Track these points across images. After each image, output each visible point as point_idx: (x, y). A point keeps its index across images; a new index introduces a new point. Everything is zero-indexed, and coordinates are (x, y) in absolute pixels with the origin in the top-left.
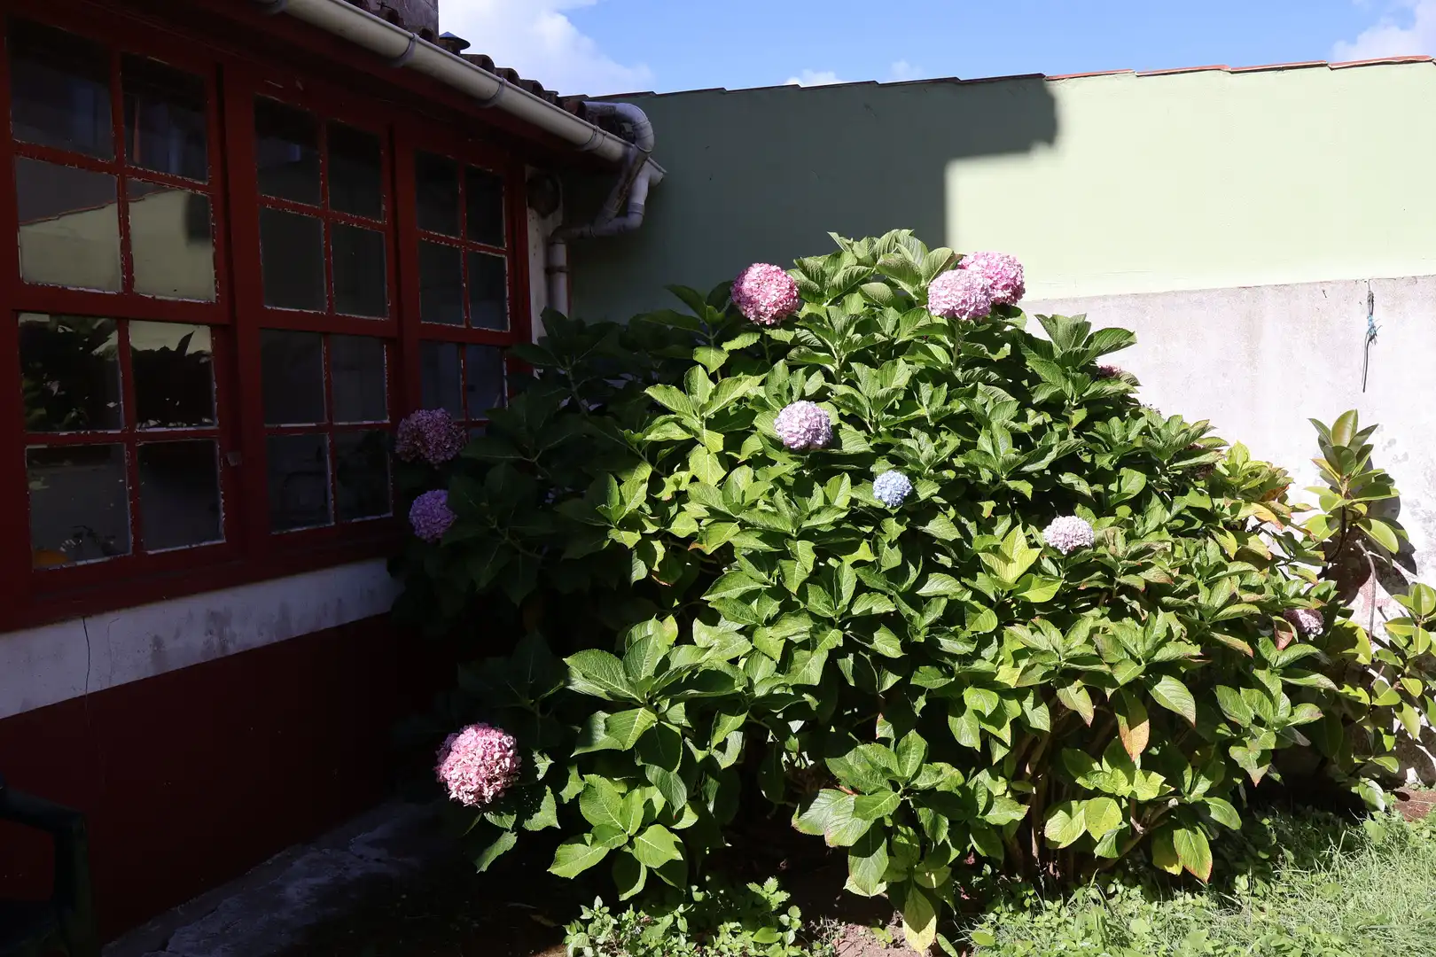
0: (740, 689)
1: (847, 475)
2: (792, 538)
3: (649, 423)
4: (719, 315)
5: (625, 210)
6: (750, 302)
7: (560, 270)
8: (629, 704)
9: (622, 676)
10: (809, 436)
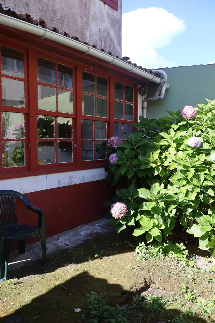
0: (175, 200)
1: (204, 154)
2: (190, 167)
3: (160, 141)
4: (178, 117)
5: (160, 95)
6: (185, 114)
7: (145, 108)
8: (151, 200)
9: (149, 194)
10: (195, 144)
